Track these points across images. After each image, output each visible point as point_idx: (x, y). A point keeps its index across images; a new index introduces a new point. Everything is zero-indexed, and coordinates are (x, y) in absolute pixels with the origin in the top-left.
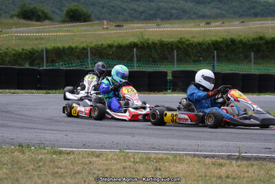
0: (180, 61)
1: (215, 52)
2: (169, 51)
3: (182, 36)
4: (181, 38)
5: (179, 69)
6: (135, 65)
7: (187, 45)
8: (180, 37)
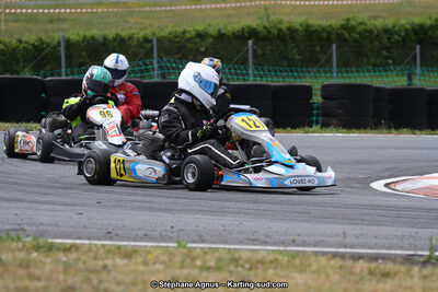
0: (344, 65)
1: (418, 47)
2: (322, 47)
3: (351, 16)
4: (348, 20)
5: (342, 81)
6: (250, 72)
7: (360, 33)
8: (345, 16)
